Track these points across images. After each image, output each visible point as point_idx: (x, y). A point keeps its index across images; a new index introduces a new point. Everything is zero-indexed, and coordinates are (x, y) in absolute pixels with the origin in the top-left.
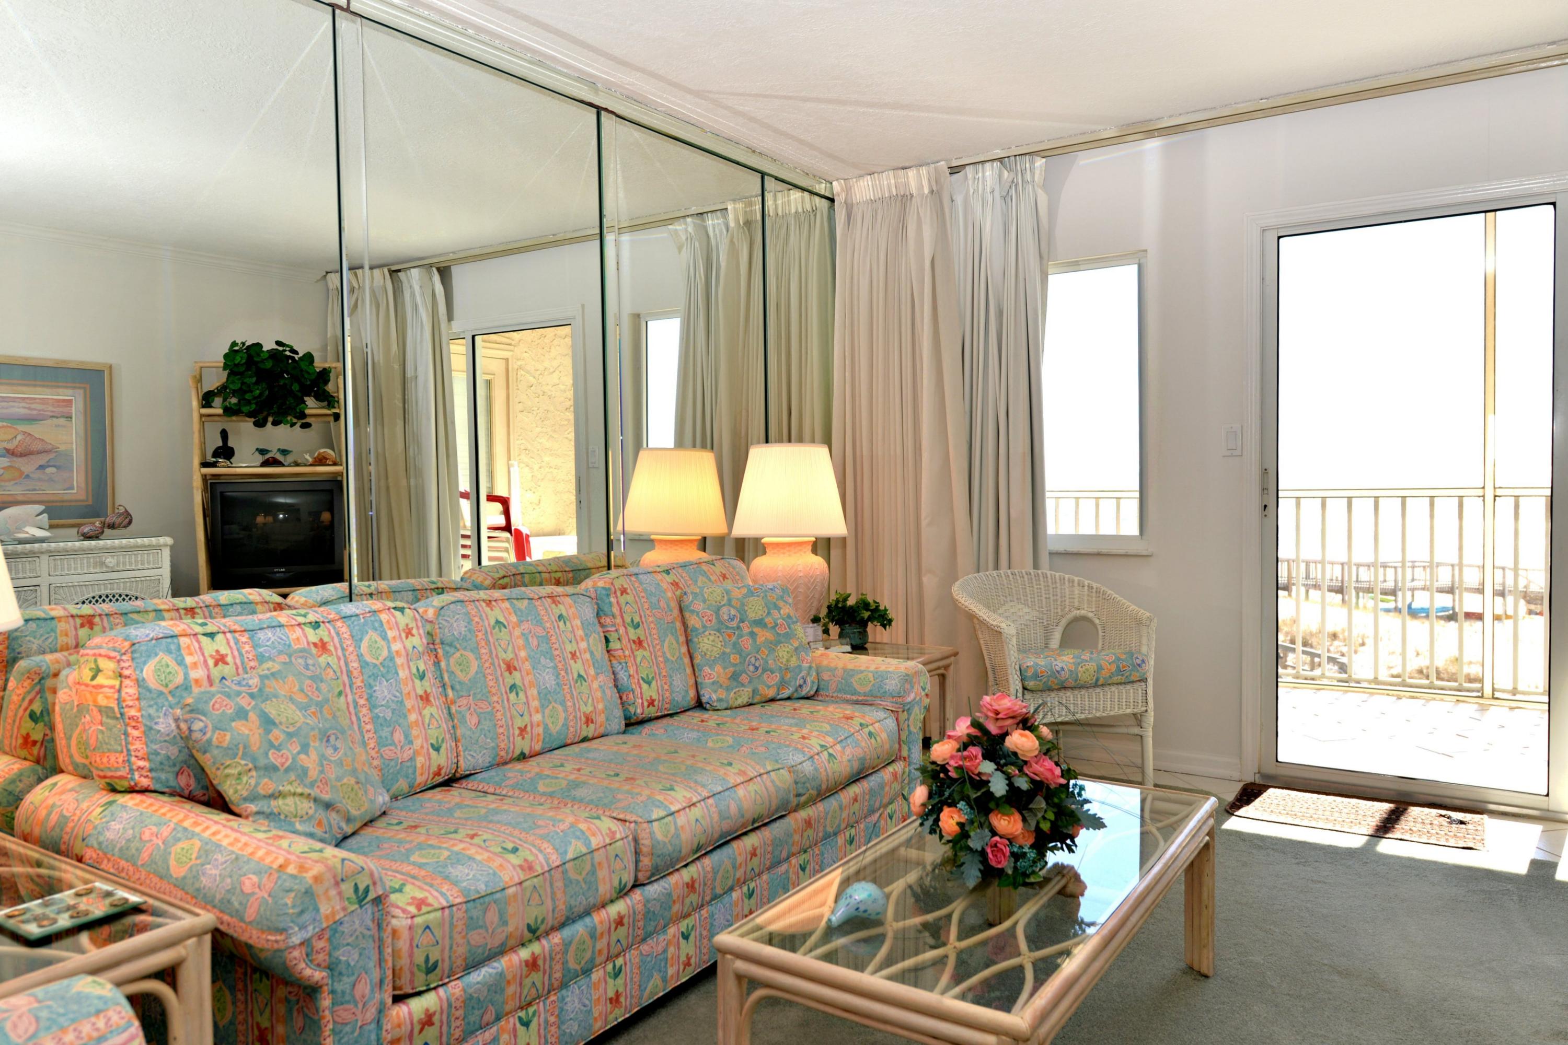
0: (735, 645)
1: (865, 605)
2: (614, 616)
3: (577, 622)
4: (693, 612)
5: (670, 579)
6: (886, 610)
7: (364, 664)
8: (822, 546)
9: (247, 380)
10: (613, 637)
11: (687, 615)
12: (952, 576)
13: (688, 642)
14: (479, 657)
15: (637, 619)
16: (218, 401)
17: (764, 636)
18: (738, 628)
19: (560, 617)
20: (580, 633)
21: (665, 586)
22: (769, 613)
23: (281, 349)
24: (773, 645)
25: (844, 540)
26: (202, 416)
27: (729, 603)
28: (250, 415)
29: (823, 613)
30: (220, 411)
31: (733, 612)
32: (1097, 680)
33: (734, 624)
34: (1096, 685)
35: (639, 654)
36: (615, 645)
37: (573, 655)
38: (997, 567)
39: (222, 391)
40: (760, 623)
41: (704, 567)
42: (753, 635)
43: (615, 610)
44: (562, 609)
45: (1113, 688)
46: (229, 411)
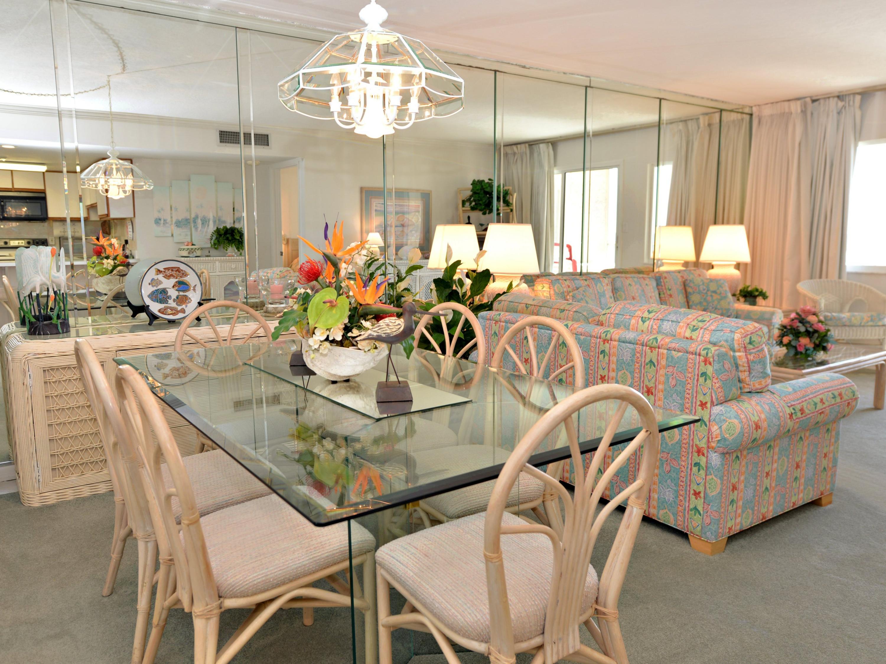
0: (705, 299)
1: (757, 290)
2: (662, 286)
3: (651, 287)
4: (689, 286)
5: (681, 274)
6: (766, 292)
7: (598, 292)
8: (738, 266)
9: (480, 196)
10: (662, 293)
11: (687, 288)
12: (798, 279)
13: (687, 297)
14: (625, 294)
15: (670, 288)
16: (467, 204)
17: (716, 297)
18: (706, 293)
19: (647, 284)
20: (652, 290)
21: (679, 277)
22: (718, 289)
23: (490, 182)
24: (720, 300)
25: (746, 264)
26: (463, 210)
27: (703, 284)
28: (480, 210)
29: (738, 292)
30: (469, 209)
31: (705, 287)
32: (861, 323)
33: (705, 292)
34: (860, 326)
35: (671, 299)
36: (662, 296)
37: (651, 297)
38: (820, 277)
39: (469, 200)
40: (715, 292)
41: (692, 272)
42: (712, 296)
43: (662, 284)
44: (646, 282)
45: (869, 328)
46: (473, 209)
